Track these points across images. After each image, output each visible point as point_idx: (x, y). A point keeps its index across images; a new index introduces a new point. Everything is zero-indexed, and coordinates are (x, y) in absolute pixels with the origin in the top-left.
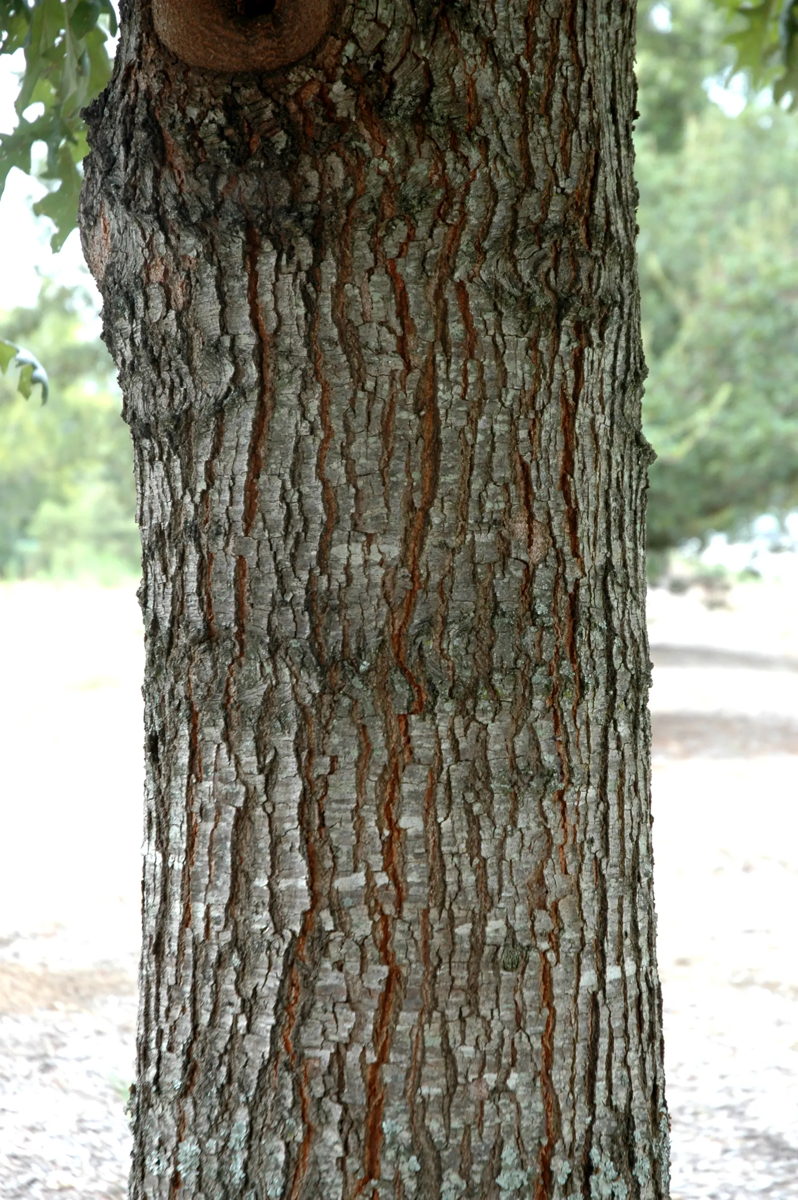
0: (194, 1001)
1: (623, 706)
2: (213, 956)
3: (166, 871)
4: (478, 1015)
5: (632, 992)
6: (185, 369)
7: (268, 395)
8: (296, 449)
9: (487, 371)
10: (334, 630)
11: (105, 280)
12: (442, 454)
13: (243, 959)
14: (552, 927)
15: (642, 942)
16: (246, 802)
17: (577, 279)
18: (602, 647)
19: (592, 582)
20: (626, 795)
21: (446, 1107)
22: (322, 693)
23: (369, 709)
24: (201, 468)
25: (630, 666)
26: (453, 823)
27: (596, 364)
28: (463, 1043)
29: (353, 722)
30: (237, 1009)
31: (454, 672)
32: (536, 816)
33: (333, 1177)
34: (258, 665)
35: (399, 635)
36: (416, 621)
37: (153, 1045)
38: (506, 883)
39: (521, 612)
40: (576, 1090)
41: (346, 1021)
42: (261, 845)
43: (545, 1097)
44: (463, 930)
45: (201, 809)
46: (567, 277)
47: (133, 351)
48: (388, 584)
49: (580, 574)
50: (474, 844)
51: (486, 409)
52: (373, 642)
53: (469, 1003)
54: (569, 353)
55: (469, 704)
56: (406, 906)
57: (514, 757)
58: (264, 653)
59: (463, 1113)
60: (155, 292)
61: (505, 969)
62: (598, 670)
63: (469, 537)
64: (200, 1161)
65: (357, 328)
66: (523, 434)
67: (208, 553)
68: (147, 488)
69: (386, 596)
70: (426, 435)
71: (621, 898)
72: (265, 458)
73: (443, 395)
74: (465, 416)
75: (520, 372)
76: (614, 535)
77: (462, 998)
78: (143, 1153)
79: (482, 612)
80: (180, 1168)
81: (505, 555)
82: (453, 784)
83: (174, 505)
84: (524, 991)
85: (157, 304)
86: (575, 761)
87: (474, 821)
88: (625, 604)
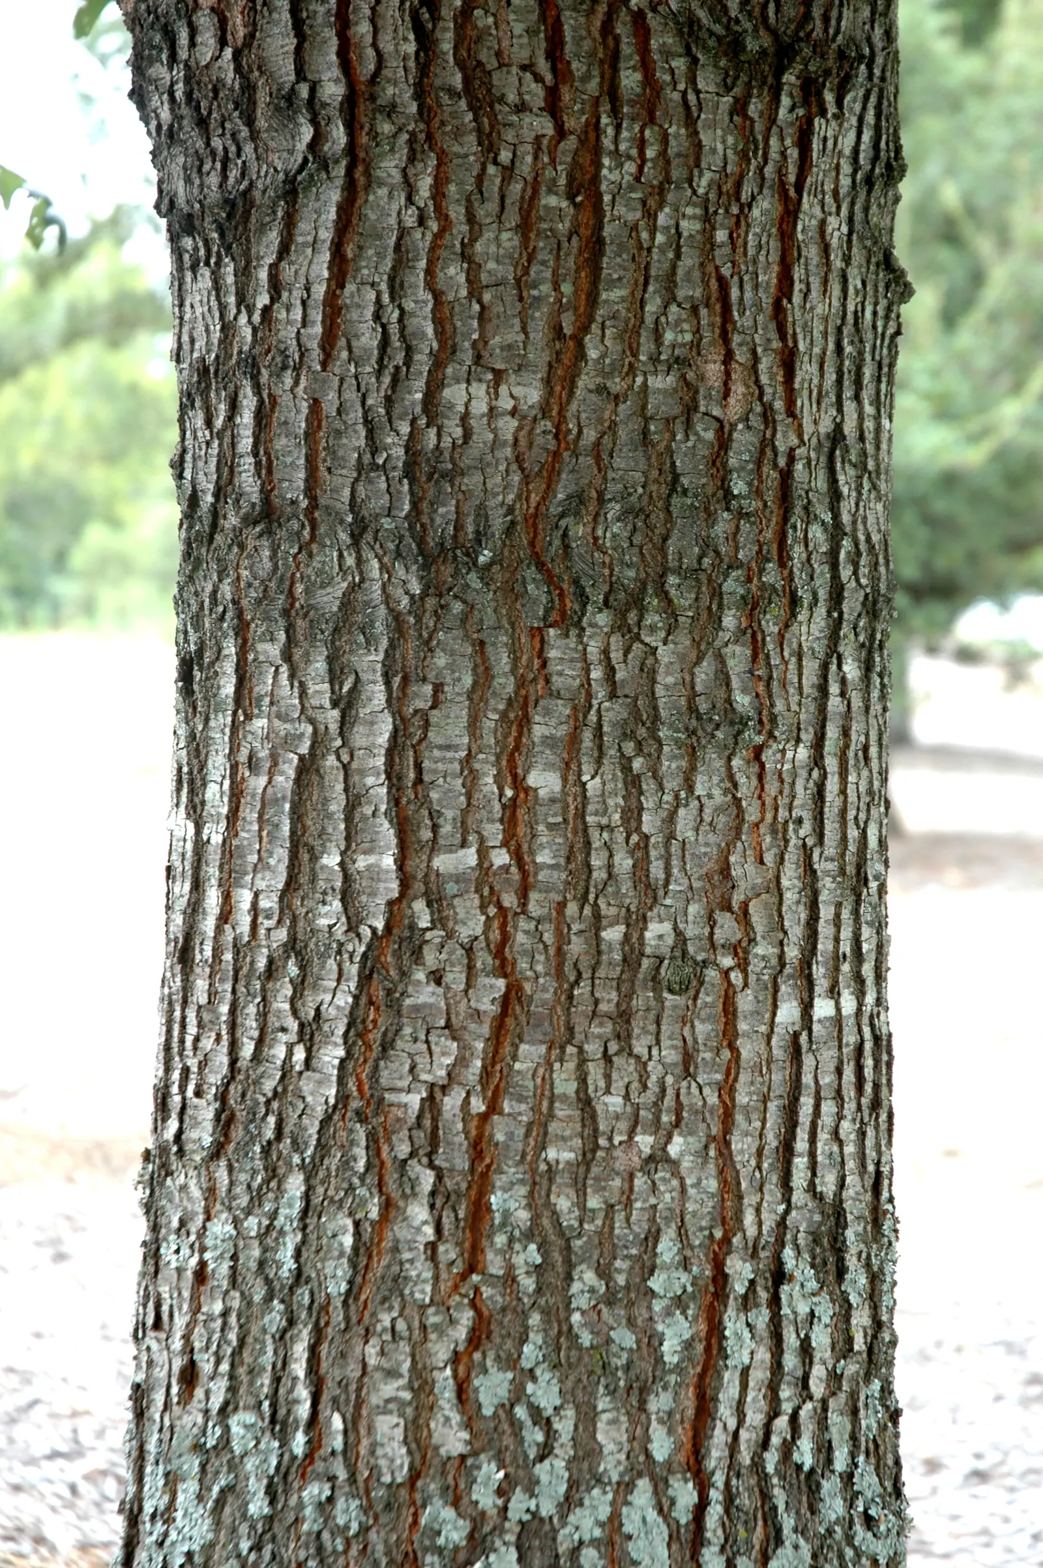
0: (233, 1026)
1: (852, 636)
2: (261, 964)
3: (200, 846)
4: (630, 1054)
5: (850, 1038)
6: (244, 132)
7: (360, 168)
8: (398, 247)
9: (673, 142)
10: (444, 505)
11: (136, 9)
12: (605, 260)
13: (302, 968)
14: (739, 936)
15: (867, 970)
16: (312, 747)
17: (807, 17)
18: (824, 549)
19: (813, 455)
20: (851, 762)
21: (580, 1180)
22: (425, 594)
23: (490, 619)
24: (263, 275)
25: (864, 581)
26: (604, 784)
27: (830, 143)
28: (608, 1091)
29: (466, 636)
30: (292, 1037)
31: (612, 570)
32: (722, 781)
33: (420, 1270)
34: (335, 554)
35: (536, 516)
36: (560, 496)
37: (175, 1089)
38: (675, 871)
39: (710, 490)
40: (765, 1165)
41: (444, 1054)
42: (333, 807)
43: (721, 1172)
44: (613, 934)
45: (250, 758)
46: (793, 14)
47: (172, 110)
48: (523, 442)
49: (796, 441)
50: (632, 815)
51: (670, 197)
52: (498, 522)
53: (618, 1037)
54: (792, 124)
55: (632, 617)
56: (534, 896)
57: (693, 695)
58: (344, 537)
59: (604, 1189)
60: (205, 21)
61: (671, 991)
62: (818, 582)
63: (639, 380)
64: (235, 1246)
65: (489, 73)
66: (721, 236)
67: (270, 395)
68: (188, 309)
69: (519, 459)
70: (582, 231)
71: (839, 905)
72: (353, 260)
73: (609, 174)
74: (639, 206)
75: (720, 147)
76: (848, 393)
77: (608, 1029)
78: (157, 1240)
79: (654, 488)
80: (207, 1256)
81: (690, 408)
82: (605, 729)
83: (223, 329)
84: (696, 1023)
85: (208, 39)
86: (780, 706)
87: (633, 783)
88: (860, 494)
